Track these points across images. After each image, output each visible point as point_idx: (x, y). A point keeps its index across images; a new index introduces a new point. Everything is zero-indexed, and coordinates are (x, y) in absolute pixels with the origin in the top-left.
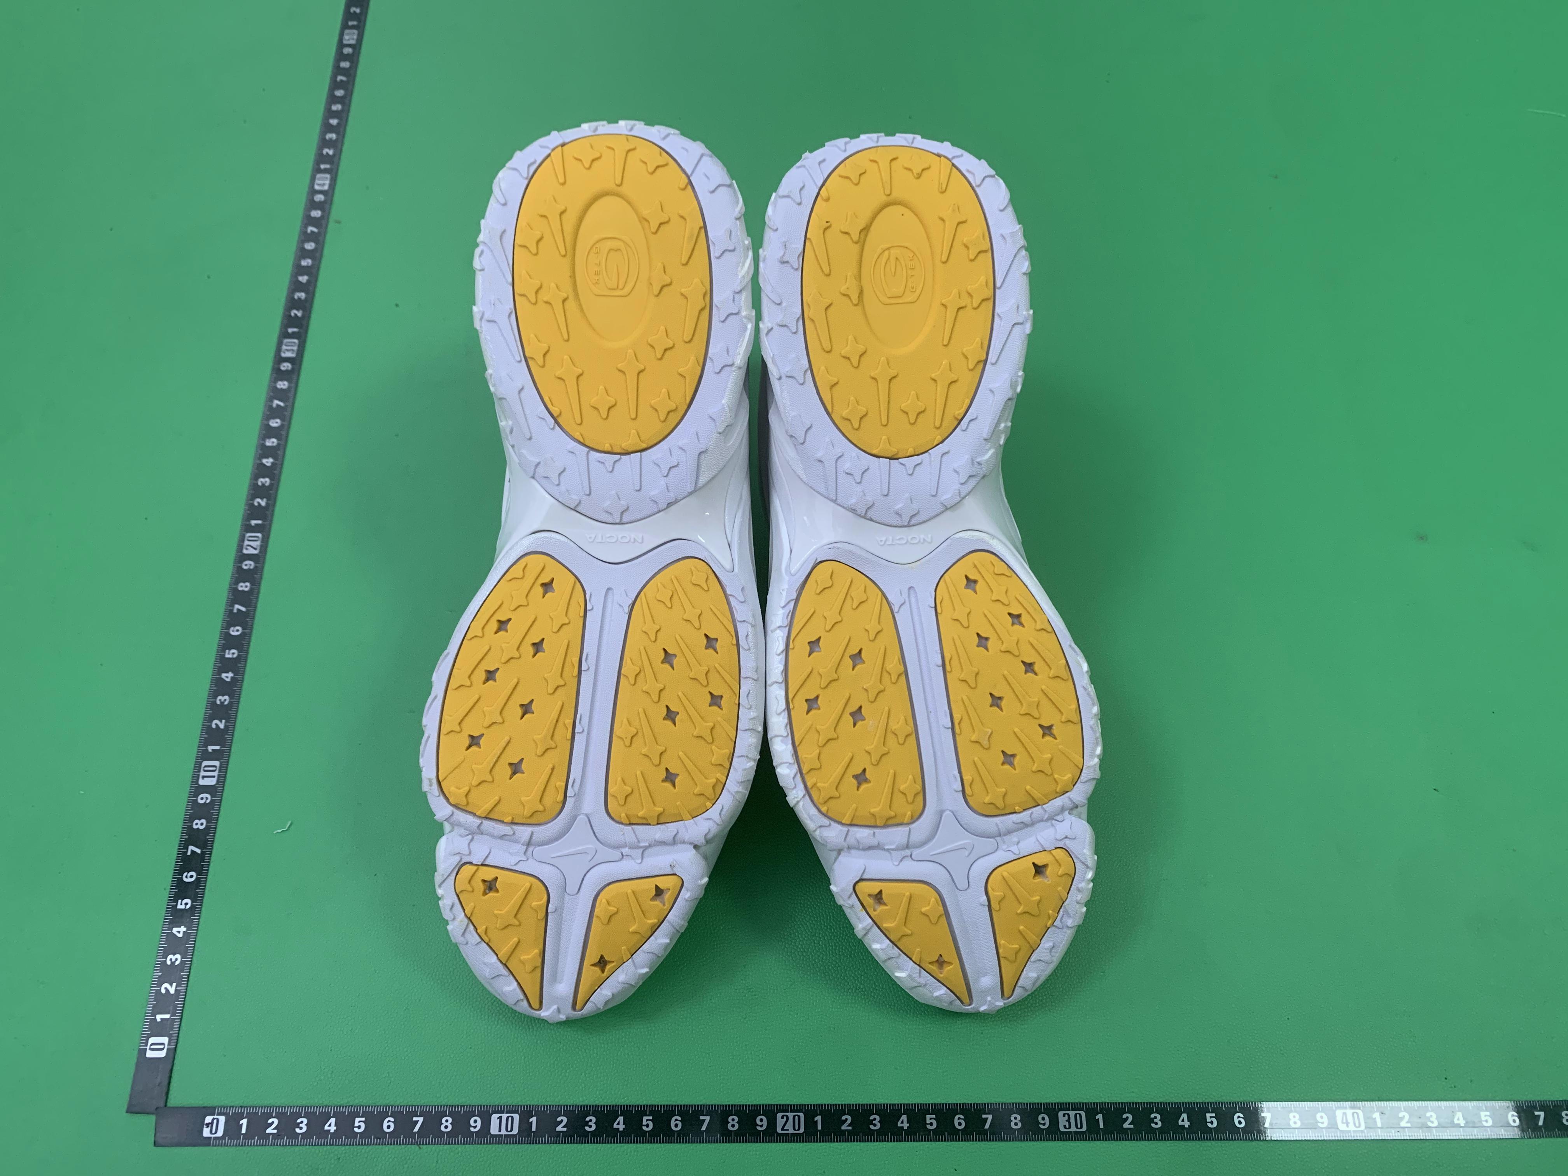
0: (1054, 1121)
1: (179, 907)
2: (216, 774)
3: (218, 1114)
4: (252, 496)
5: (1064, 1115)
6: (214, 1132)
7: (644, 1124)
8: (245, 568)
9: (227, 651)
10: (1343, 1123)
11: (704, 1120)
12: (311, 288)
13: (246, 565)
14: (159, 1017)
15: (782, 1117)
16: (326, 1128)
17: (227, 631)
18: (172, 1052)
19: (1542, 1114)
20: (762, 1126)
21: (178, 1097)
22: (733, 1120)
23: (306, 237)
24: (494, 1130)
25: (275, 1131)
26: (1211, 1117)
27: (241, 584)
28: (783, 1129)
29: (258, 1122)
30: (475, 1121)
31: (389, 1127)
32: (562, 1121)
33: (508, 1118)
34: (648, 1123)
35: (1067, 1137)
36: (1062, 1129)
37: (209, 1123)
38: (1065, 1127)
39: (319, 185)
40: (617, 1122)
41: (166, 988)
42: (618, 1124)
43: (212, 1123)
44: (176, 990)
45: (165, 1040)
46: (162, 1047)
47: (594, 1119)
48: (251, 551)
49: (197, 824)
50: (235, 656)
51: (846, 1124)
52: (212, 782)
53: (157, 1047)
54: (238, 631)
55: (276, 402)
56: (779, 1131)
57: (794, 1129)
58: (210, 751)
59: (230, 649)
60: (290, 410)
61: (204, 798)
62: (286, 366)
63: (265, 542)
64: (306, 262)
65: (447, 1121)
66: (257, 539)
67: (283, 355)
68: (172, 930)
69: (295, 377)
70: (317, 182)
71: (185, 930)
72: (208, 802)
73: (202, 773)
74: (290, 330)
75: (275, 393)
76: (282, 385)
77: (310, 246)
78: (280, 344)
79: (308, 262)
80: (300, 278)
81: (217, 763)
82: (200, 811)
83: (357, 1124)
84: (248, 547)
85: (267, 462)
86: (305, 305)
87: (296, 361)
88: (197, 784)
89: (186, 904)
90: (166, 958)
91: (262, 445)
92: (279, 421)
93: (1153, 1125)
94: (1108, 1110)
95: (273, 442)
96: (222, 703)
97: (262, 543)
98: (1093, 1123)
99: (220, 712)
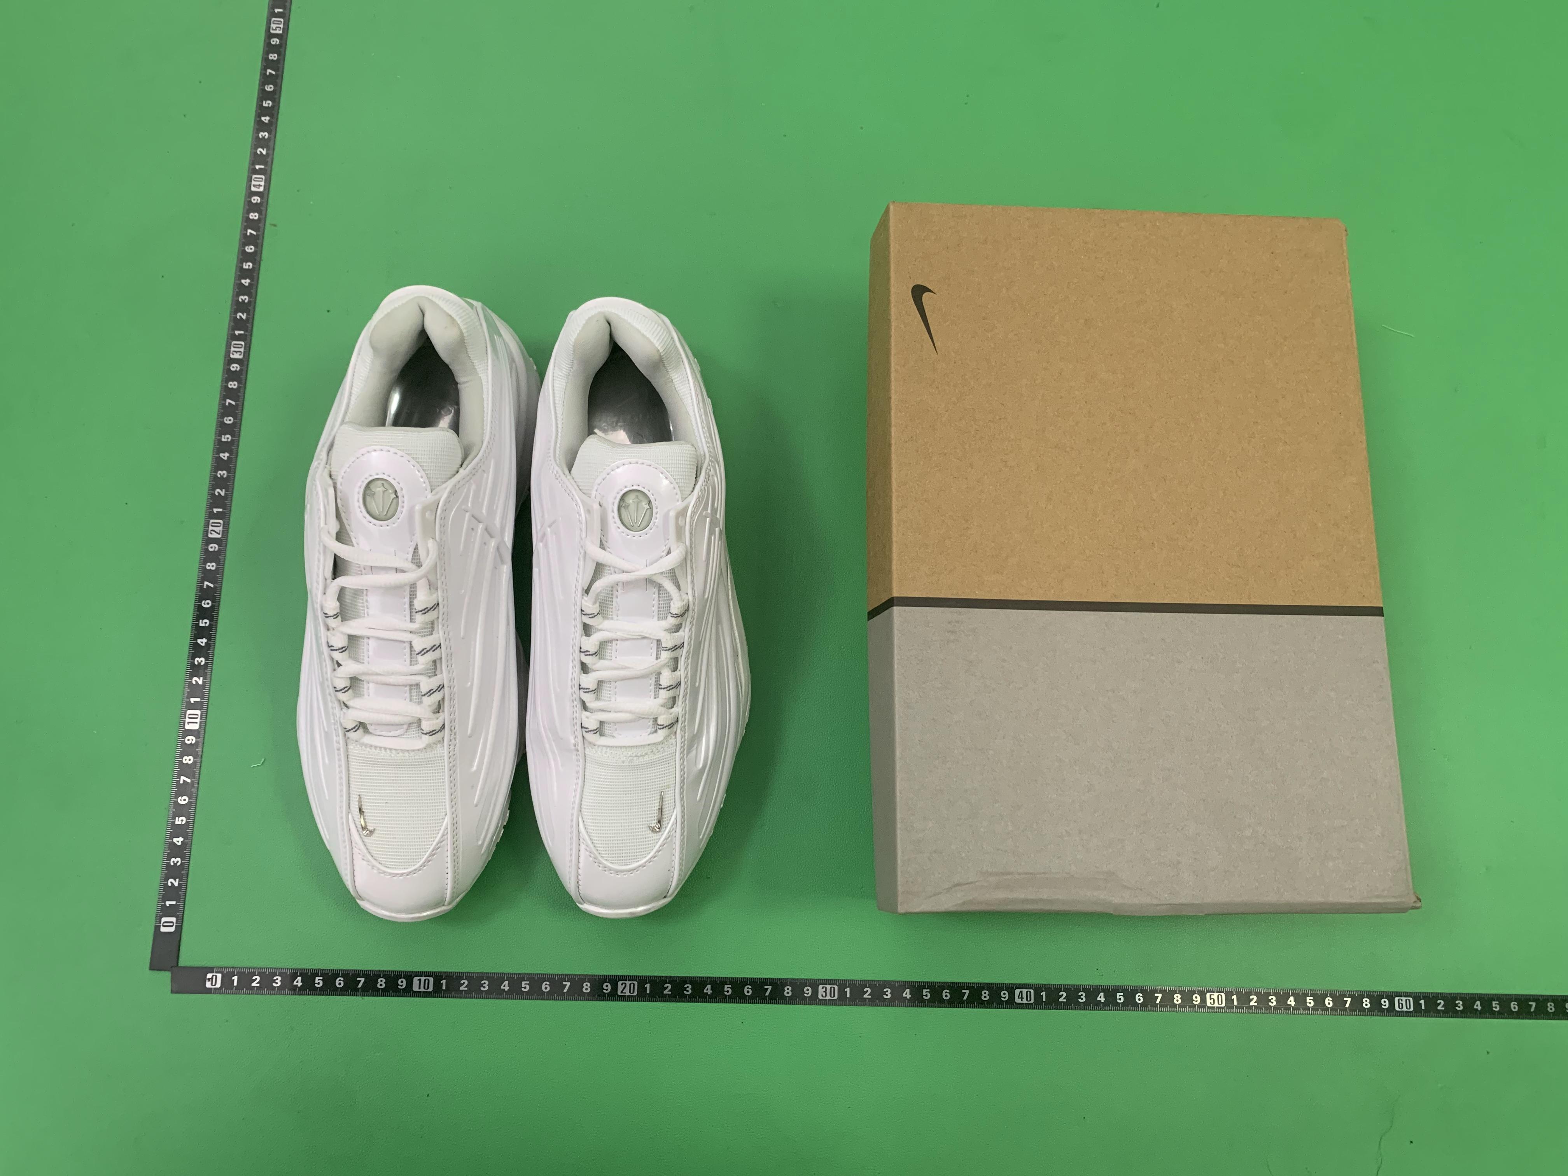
0: (815, 992)
1: (177, 822)
2: (198, 720)
3: (217, 972)
4: (213, 488)
5: (823, 988)
6: (214, 984)
7: (523, 986)
8: (211, 550)
9: (201, 621)
10: (1019, 998)
11: (566, 985)
12: (253, 291)
13: (212, 548)
14: (168, 903)
15: (622, 984)
16: (295, 983)
17: (199, 604)
18: (179, 928)
19: (1160, 996)
20: (607, 990)
21: (185, 960)
22: (587, 985)
23: (246, 240)
24: (415, 988)
25: (258, 985)
26: (926, 992)
27: (209, 564)
28: (622, 992)
29: (246, 977)
30: (402, 982)
31: (340, 984)
32: (464, 983)
33: (425, 980)
34: (525, 986)
35: (823, 1002)
36: (820, 997)
38: (822, 996)
39: (254, 186)
41: (171, 882)
42: (504, 986)
43: (212, 978)
44: (179, 884)
45: (174, 919)
46: (172, 924)
47: (487, 982)
48: (215, 536)
49: (186, 760)
50: (207, 625)
51: (667, 990)
52: (196, 727)
53: (169, 924)
54: (208, 604)
55: (228, 401)
56: (619, 993)
58: (192, 702)
59: (203, 619)
60: (240, 408)
61: (190, 740)
62: (235, 367)
63: (226, 527)
64: (248, 265)
65: (381, 981)
66: (219, 525)
67: (232, 356)
68: (173, 840)
69: (243, 377)
70: (253, 183)
71: (182, 839)
72: (193, 742)
73: (187, 720)
74: (237, 333)
75: (227, 393)
76: (233, 385)
77: (250, 249)
78: (228, 346)
79: (249, 266)
80: (243, 281)
81: (198, 712)
82: (188, 750)
83: (317, 981)
84: (212, 532)
85: (224, 456)
86: (249, 308)
87: (243, 362)
88: (184, 728)
89: (182, 821)
90: (170, 860)
91: (219, 442)
92: (231, 418)
93: (885, 996)
94: (854, 985)
95: (228, 438)
96: (199, 664)
97: (224, 527)
98: (842, 993)
99: (197, 671)
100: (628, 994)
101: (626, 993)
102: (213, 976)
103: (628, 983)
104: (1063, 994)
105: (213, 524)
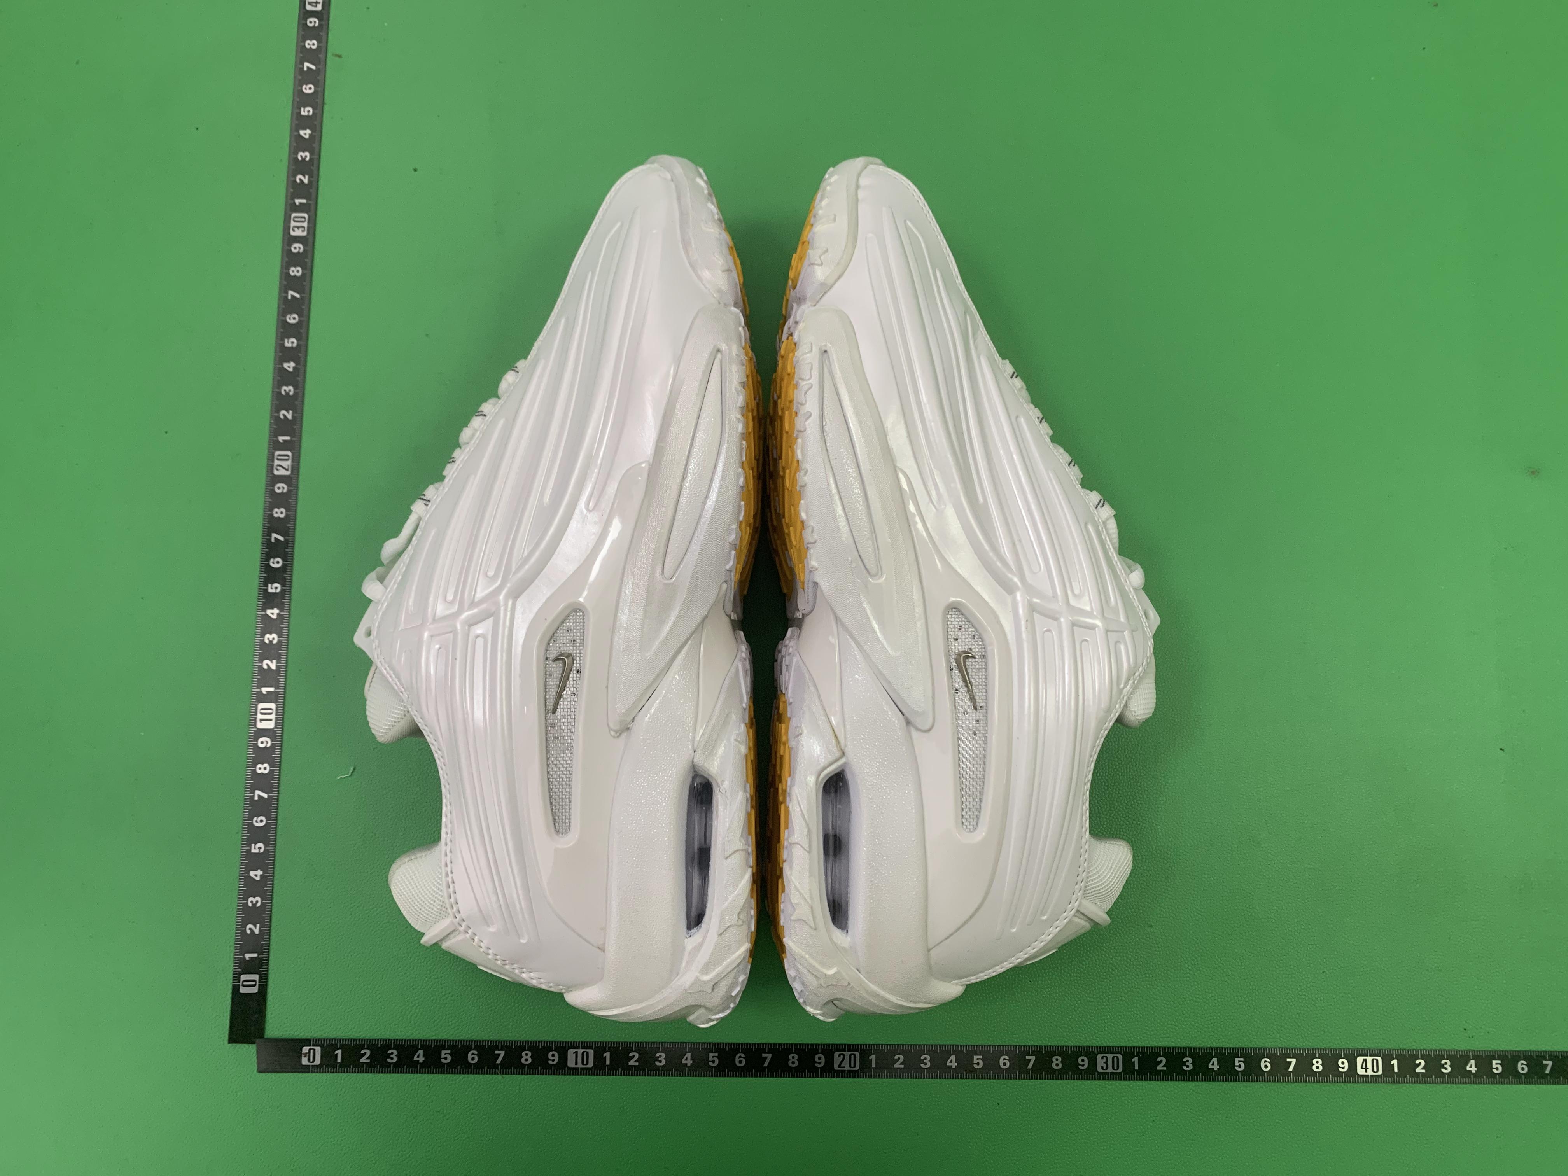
0: (1093, 1063)
1: (253, 851)
2: (273, 717)
4: (276, 409)
5: (1102, 1058)
7: (710, 1060)
8: (278, 491)
9: (270, 585)
10: (1362, 1068)
11: (766, 1058)
12: (316, 145)
13: (279, 488)
14: (247, 956)
16: (415, 1058)
17: (267, 562)
18: (264, 988)
19: (1550, 1063)
20: (820, 1063)
21: (273, 1029)
23: (303, 77)
24: (571, 1063)
25: (368, 1061)
26: (1239, 1062)
27: (276, 510)
28: (839, 1066)
29: (352, 1053)
30: (553, 1055)
31: (473, 1059)
32: (634, 1056)
34: (714, 1059)
35: (1104, 1076)
36: (1100, 1070)
37: (307, 1053)
38: (1102, 1068)
39: (310, 4)
40: (685, 1058)
41: (250, 929)
42: (686, 1060)
44: (260, 930)
45: (256, 977)
46: (254, 983)
47: (663, 1055)
48: (282, 472)
49: (260, 769)
50: (278, 591)
51: (899, 1063)
52: (270, 725)
53: (249, 984)
54: (278, 562)
55: (291, 293)
56: (836, 1067)
57: (850, 1066)
58: (265, 693)
59: (272, 583)
60: (306, 302)
61: (264, 742)
62: (297, 248)
63: (296, 460)
64: (307, 111)
65: (527, 1055)
66: (287, 458)
67: (292, 233)
68: (249, 873)
69: (308, 260)
70: (308, 1)
71: (261, 873)
72: (269, 745)
73: (259, 716)
74: (297, 201)
75: (288, 282)
76: (296, 271)
77: (309, 89)
78: (287, 220)
79: (309, 111)
80: (302, 133)
81: (273, 706)
82: (262, 755)
83: (443, 1056)
84: (279, 468)
85: (289, 367)
86: (311, 168)
87: (308, 241)
88: (256, 727)
89: (260, 848)
90: (247, 900)
91: (282, 348)
92: (296, 316)
93: (1185, 1068)
94: (1144, 1053)
95: (293, 343)
96: (271, 642)
97: (293, 461)
98: (1128, 1065)
99: (268, 651)
100: (847, 1068)
101: (844, 1067)
102: (310, 1050)
103: (847, 1054)
104: (1420, 1063)
105: (279, 458)
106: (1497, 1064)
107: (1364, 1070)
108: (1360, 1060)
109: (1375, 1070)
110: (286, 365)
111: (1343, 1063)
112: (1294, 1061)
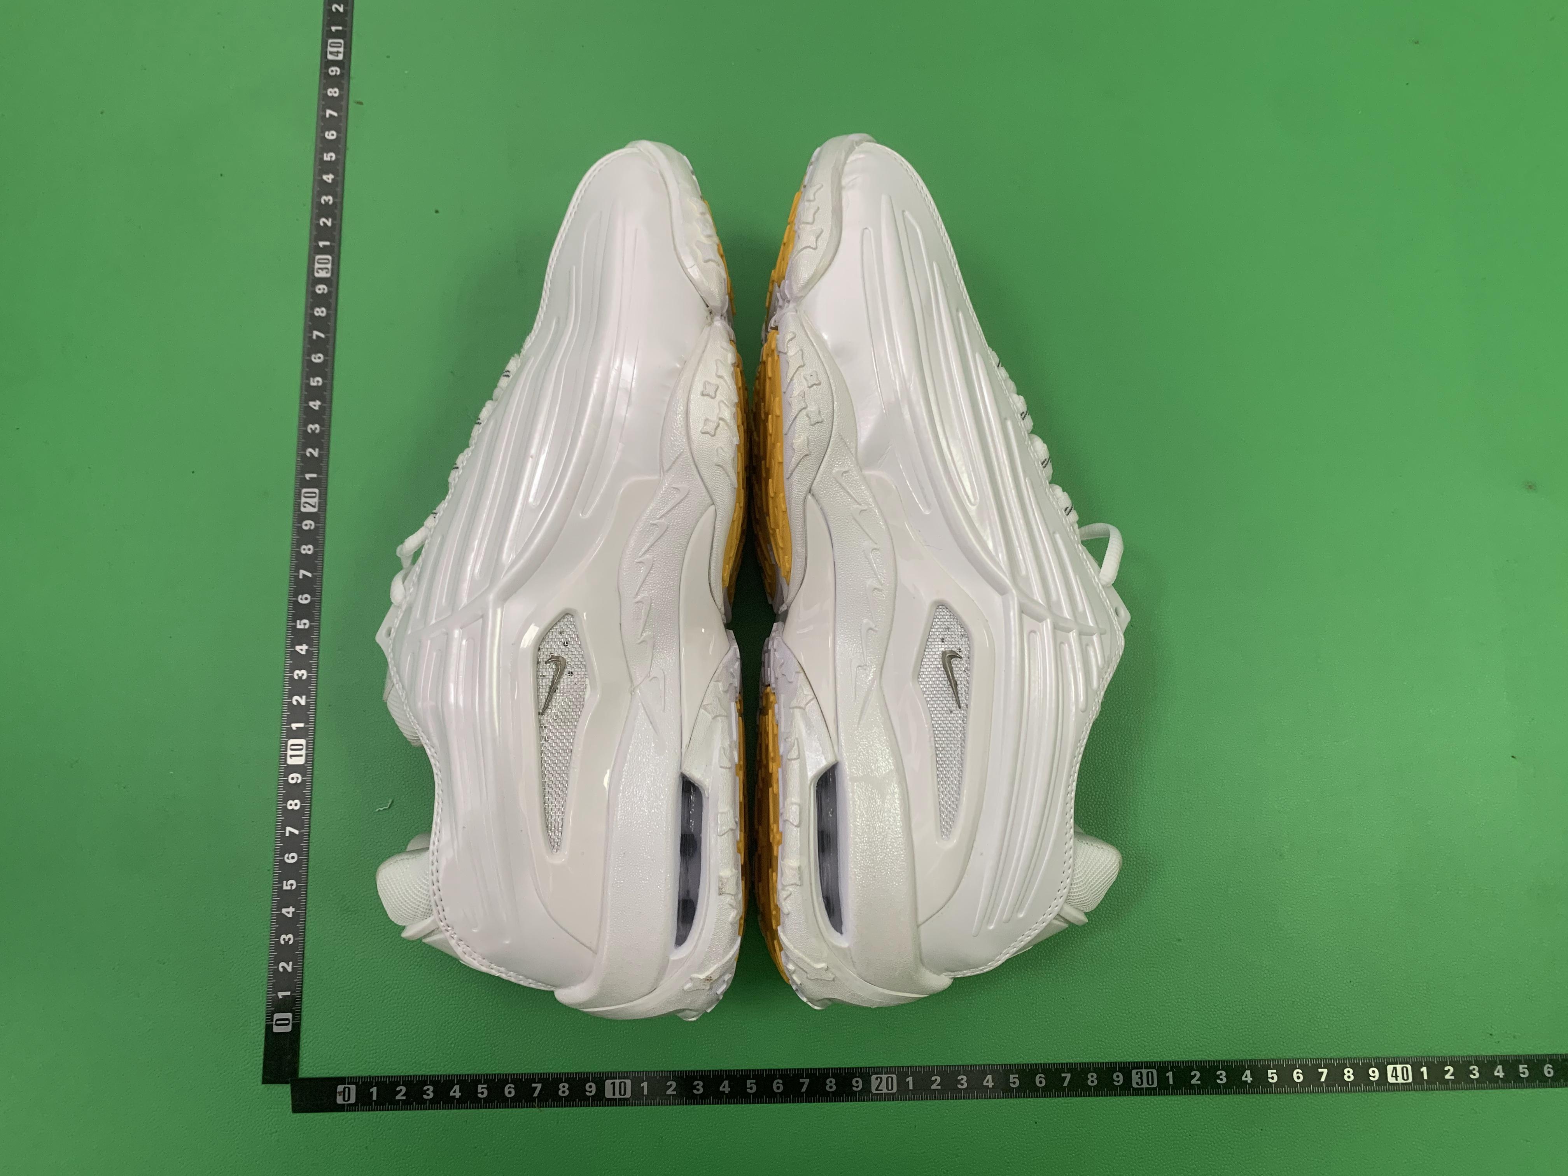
0: (1128, 1079)
1: (285, 888)
2: (303, 752)
3: (349, 1084)
4: (303, 447)
5: (1137, 1073)
7: (748, 1087)
8: (305, 528)
9: (298, 622)
10: (1392, 1076)
11: (804, 1083)
12: (338, 189)
13: (306, 525)
14: (280, 995)
16: (452, 1094)
17: (295, 599)
18: (297, 1027)
20: (857, 1087)
21: (306, 1069)
23: (325, 124)
24: (608, 1094)
25: (404, 1098)
26: (1272, 1073)
27: (304, 547)
28: (877, 1089)
29: (387, 1090)
30: (590, 1087)
31: (510, 1093)
32: (671, 1085)
34: (751, 1086)
35: (1139, 1092)
36: (1135, 1085)
38: (1137, 1083)
39: (331, 53)
40: (723, 1085)
41: (283, 967)
42: (724, 1087)
44: (293, 968)
45: (289, 1016)
46: (287, 1022)
47: (701, 1083)
48: (309, 509)
49: (291, 805)
50: (307, 627)
51: (935, 1084)
52: (301, 761)
53: (282, 1022)
54: (306, 599)
55: (316, 333)
56: (873, 1090)
58: (294, 729)
59: (301, 619)
60: (331, 341)
61: (295, 778)
62: (321, 289)
63: (323, 497)
65: (564, 1087)
66: (314, 495)
67: (316, 275)
68: (281, 911)
69: (332, 301)
70: (330, 49)
71: (293, 910)
72: (299, 781)
73: (290, 753)
74: (321, 244)
75: (313, 323)
76: (321, 312)
77: (331, 135)
78: (311, 262)
79: (331, 157)
80: (325, 177)
81: (303, 742)
82: (293, 791)
83: (480, 1090)
84: (306, 505)
85: (315, 406)
86: (334, 211)
87: (332, 282)
88: (286, 764)
89: (292, 885)
90: (279, 938)
91: (307, 387)
92: (321, 355)
93: (1219, 1081)
94: (1178, 1067)
95: (318, 382)
96: (300, 678)
97: (320, 498)
98: (1162, 1079)
99: (299, 687)
100: (885, 1091)
101: (882, 1090)
102: (345, 1088)
103: (884, 1077)
104: (1449, 1070)
105: (307, 495)
106: (1523, 1068)
107: (1394, 1078)
108: (1390, 1068)
109: (1406, 1078)
110: (311, 404)
111: (1374, 1072)
112: (1325, 1071)
